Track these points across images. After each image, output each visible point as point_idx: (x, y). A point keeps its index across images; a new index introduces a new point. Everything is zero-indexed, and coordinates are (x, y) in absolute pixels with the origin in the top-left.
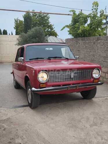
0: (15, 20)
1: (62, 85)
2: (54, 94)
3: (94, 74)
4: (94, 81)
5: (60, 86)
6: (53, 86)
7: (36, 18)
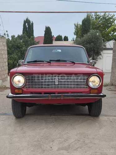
0: (75, 25)
1: (43, 93)
2: (37, 103)
3: (91, 82)
4: (91, 92)
5: (41, 93)
6: (32, 93)
7: (100, 21)
